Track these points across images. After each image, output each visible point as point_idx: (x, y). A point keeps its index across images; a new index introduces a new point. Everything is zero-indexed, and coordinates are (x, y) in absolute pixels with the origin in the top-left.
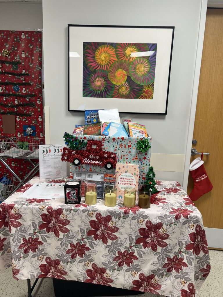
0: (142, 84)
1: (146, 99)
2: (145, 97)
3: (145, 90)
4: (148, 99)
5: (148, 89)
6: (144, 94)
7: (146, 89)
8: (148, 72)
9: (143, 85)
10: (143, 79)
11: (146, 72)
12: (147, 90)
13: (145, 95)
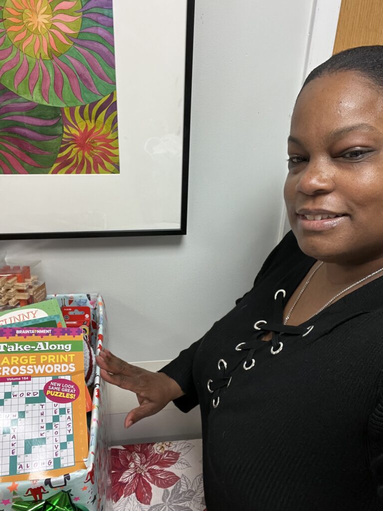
0: (55, 102)
1: (89, 172)
2: (82, 163)
3: (74, 131)
4: (98, 172)
5: (91, 126)
6: (73, 151)
7: (82, 125)
8: (78, 40)
9: (62, 110)
10: (55, 74)
11: (67, 35)
12: (87, 134)
13: (80, 154)
